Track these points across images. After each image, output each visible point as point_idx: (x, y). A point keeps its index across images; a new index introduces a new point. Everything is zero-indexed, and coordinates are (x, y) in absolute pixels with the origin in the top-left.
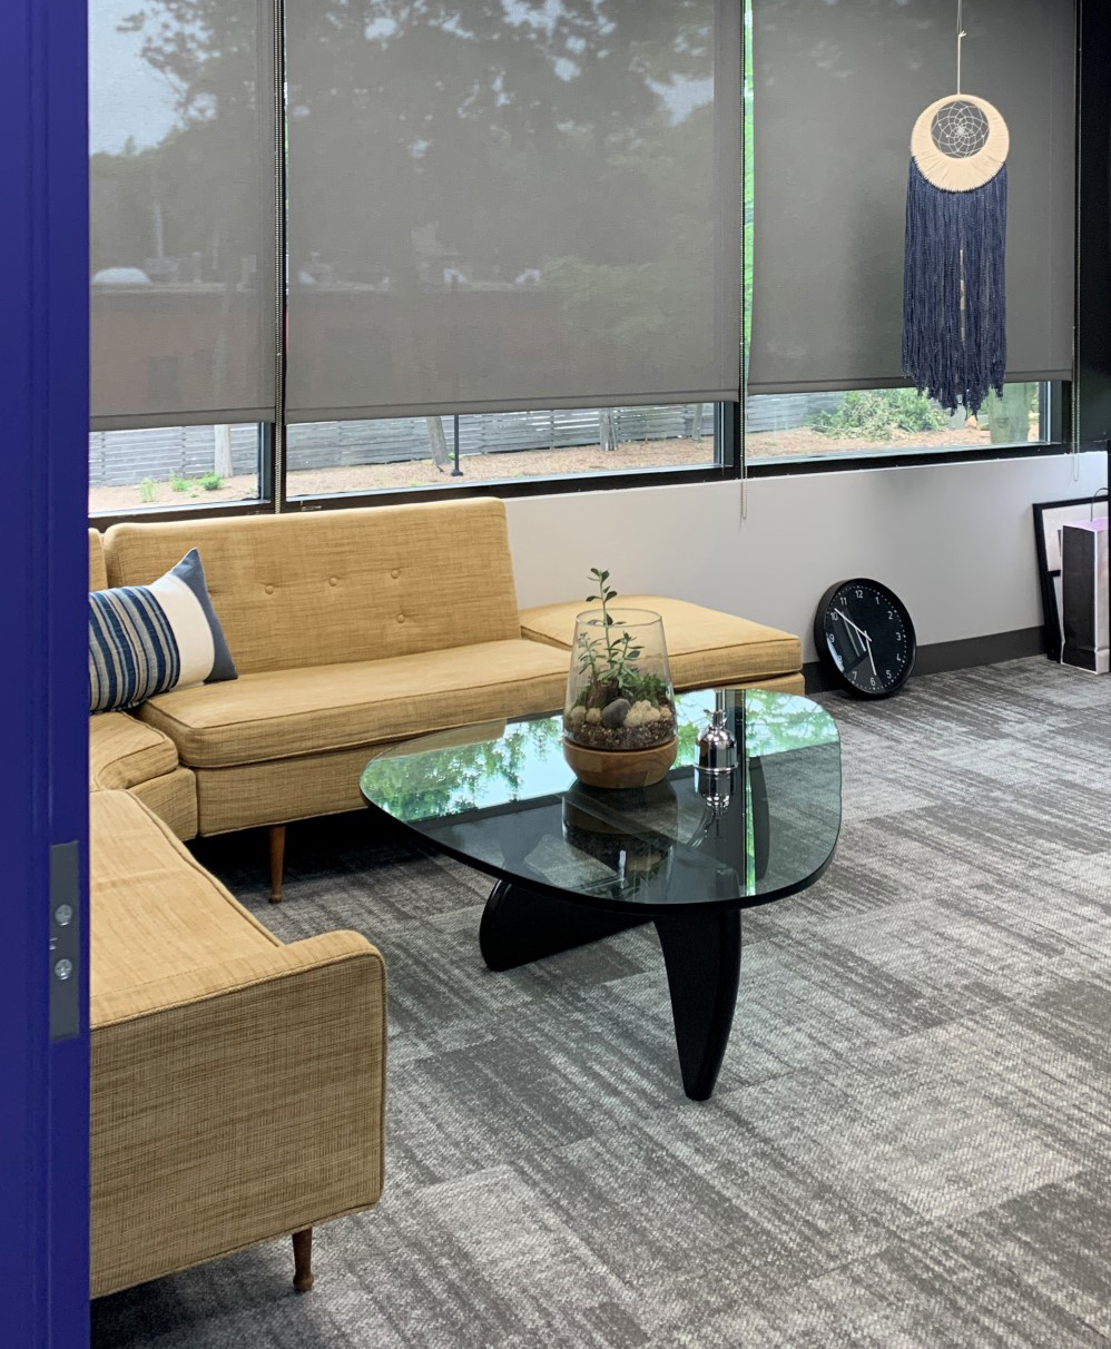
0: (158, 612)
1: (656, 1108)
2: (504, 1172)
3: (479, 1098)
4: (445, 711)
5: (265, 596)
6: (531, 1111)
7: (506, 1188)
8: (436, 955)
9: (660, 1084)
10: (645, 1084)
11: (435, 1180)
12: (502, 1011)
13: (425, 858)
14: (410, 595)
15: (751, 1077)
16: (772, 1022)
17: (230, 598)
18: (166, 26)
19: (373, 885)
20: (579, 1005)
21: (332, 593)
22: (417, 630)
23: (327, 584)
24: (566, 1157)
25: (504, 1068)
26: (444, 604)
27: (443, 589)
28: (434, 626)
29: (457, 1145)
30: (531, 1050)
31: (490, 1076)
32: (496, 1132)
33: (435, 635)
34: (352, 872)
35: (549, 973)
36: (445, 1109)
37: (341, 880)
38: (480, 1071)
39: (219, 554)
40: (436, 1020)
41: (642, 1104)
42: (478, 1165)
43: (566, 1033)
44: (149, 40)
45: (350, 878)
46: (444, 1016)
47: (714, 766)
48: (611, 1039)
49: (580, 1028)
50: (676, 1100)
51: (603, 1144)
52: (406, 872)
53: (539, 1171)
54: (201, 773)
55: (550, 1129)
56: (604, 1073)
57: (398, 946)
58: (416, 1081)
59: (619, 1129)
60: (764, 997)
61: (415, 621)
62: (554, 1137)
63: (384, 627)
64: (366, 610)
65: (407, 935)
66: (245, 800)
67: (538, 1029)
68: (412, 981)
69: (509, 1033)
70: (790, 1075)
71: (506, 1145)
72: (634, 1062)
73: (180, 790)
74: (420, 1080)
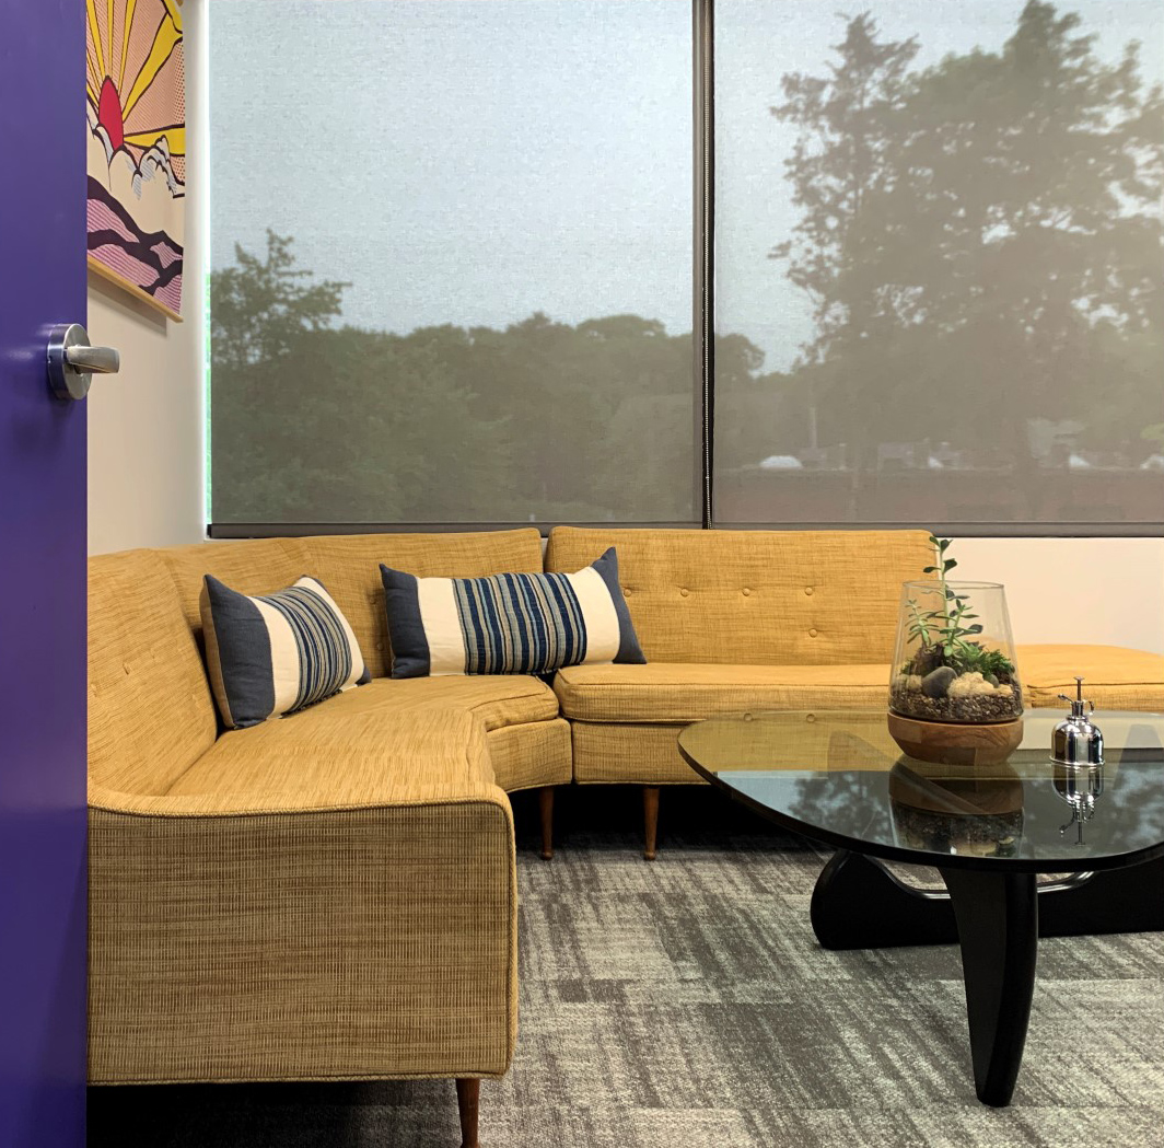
0: (570, 594)
1: (934, 1101)
2: (732, 1116)
3: (745, 1048)
4: (821, 704)
5: (678, 597)
6: (792, 1071)
7: (724, 1130)
8: (774, 925)
9: (952, 1081)
10: (935, 1077)
11: (655, 1103)
12: (814, 982)
13: (812, 851)
14: (823, 612)
15: (1069, 1098)
16: (1125, 1054)
17: (648, 595)
18: (809, 251)
19: (747, 863)
20: (900, 993)
21: (744, 602)
22: (830, 646)
23: (740, 594)
24: (806, 1120)
25: (786, 1029)
26: (859, 624)
27: (859, 610)
28: (847, 644)
29: (697, 1081)
30: (826, 1020)
31: (768, 1031)
32: (743, 1079)
33: (849, 652)
34: (734, 850)
35: (884, 961)
36: (704, 1048)
37: (720, 855)
38: (759, 1025)
39: (639, 557)
40: (741, 976)
41: (921, 1094)
42: (708, 1103)
43: (871, 1014)
44: (794, 263)
45: (730, 855)
46: (751, 974)
47: (1072, 759)
48: (919, 1029)
49: (888, 1012)
50: (964, 1099)
51: (855, 1119)
52: (786, 858)
53: (768, 1124)
54: (576, 725)
55: (803, 1091)
56: (893, 1056)
57: (742, 912)
58: (690, 1019)
59: (881, 1109)
60: (1127, 1029)
61: (827, 636)
62: (804, 1100)
63: (795, 639)
64: (777, 620)
65: (756, 905)
66: (616, 755)
67: (843, 1005)
68: (737, 940)
69: (810, 1001)
70: (1121, 1109)
71: (748, 1094)
72: (933, 1054)
73: (555, 736)
74: (695, 1019)
